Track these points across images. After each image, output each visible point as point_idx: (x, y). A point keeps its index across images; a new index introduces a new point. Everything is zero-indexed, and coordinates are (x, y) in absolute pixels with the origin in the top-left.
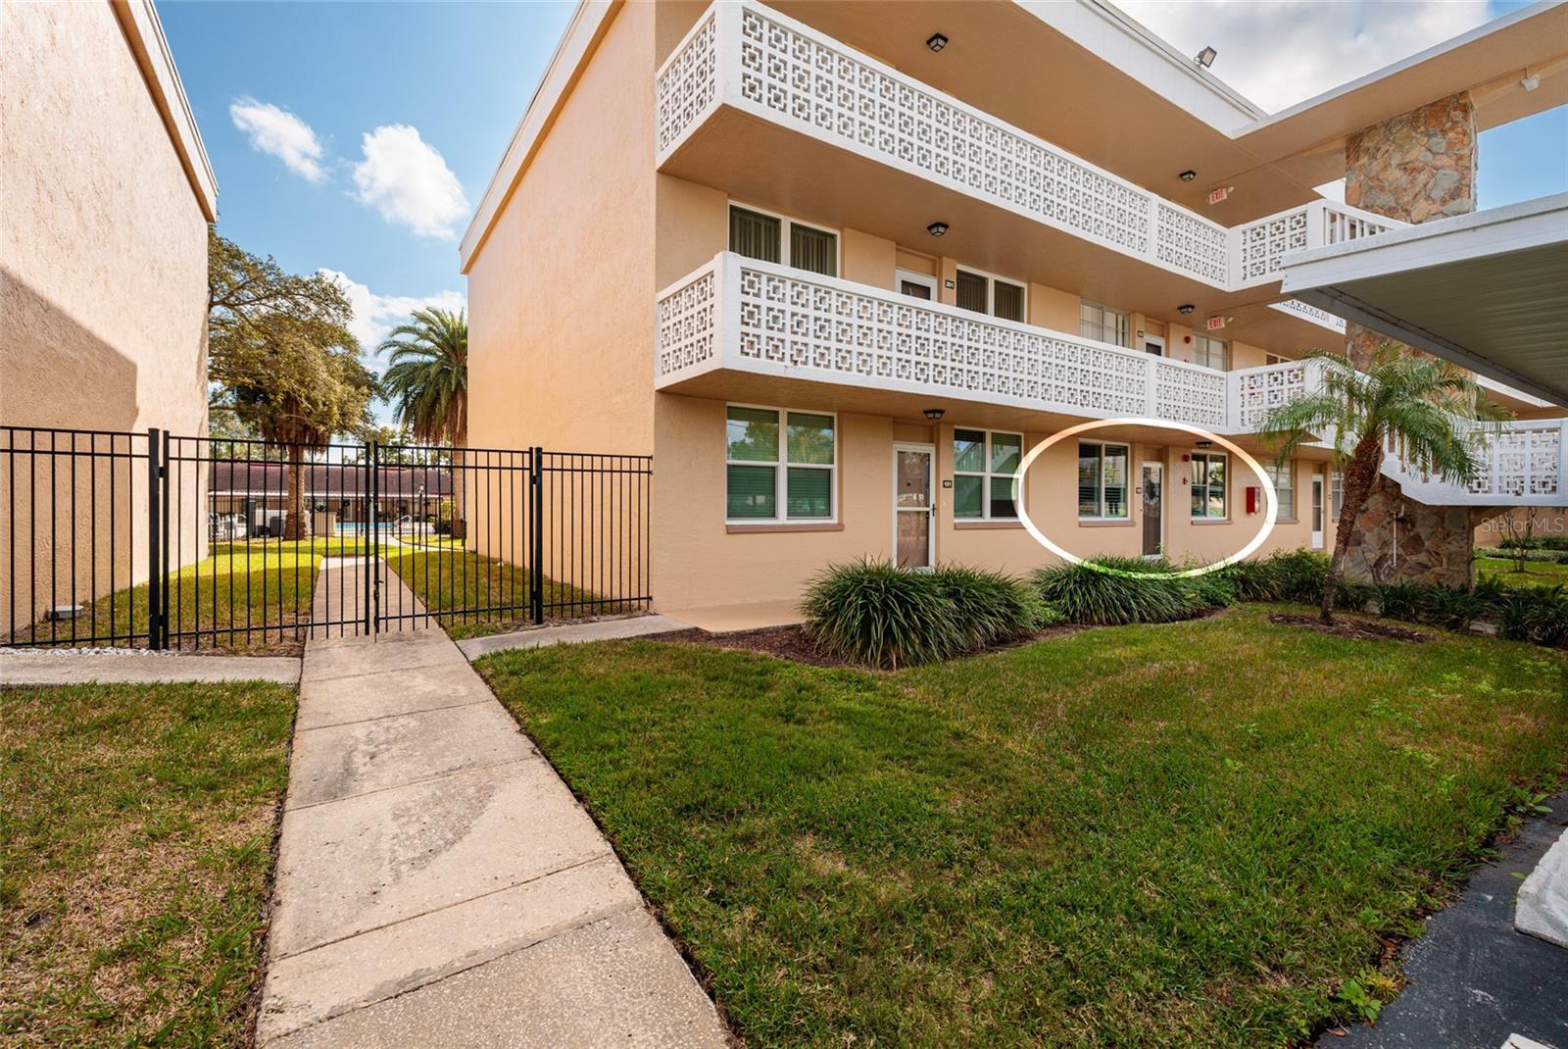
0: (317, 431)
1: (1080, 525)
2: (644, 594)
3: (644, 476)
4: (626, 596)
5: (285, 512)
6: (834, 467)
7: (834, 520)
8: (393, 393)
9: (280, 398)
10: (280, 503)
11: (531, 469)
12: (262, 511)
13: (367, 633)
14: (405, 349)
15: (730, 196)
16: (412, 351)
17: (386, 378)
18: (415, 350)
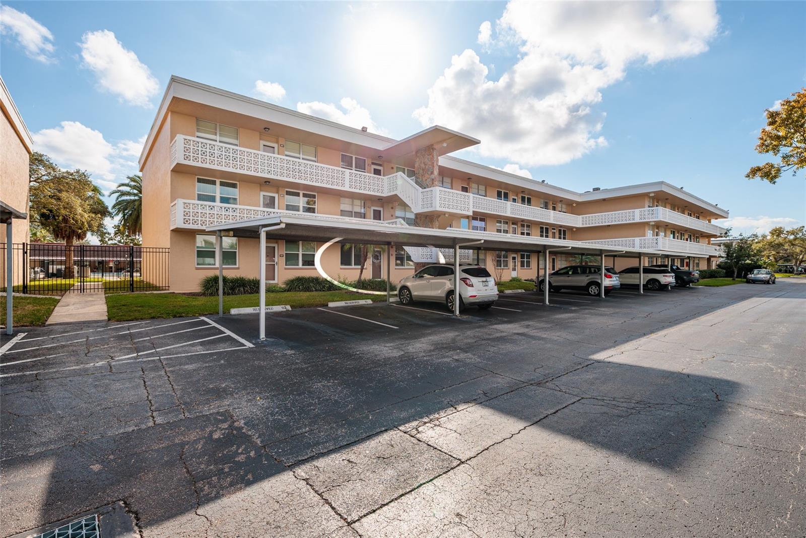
0: (77, 232)
1: (341, 269)
2: (167, 285)
3: (167, 254)
4: (164, 285)
5: (63, 267)
6: (237, 251)
7: (237, 266)
8: (117, 214)
9: (61, 218)
10: (61, 263)
11: (130, 251)
12: (52, 266)
13: (81, 292)
14: (123, 194)
15: (196, 175)
16: (127, 195)
17: (114, 207)
18: (129, 194)
